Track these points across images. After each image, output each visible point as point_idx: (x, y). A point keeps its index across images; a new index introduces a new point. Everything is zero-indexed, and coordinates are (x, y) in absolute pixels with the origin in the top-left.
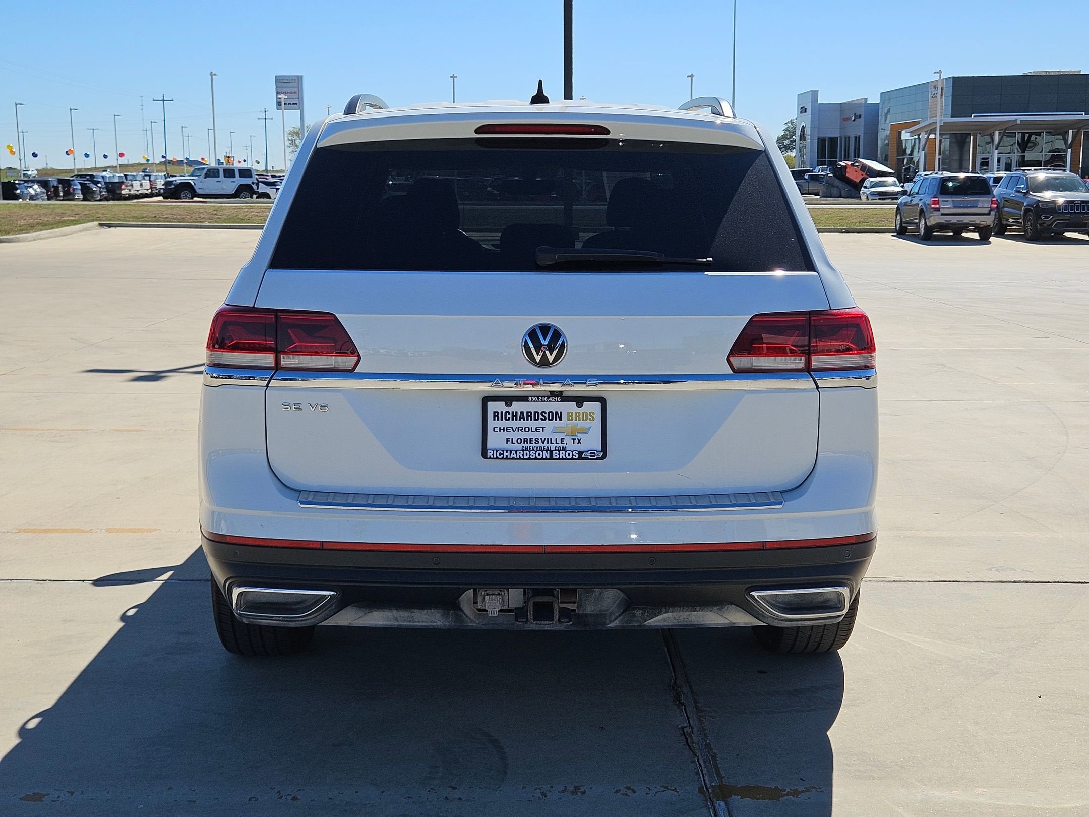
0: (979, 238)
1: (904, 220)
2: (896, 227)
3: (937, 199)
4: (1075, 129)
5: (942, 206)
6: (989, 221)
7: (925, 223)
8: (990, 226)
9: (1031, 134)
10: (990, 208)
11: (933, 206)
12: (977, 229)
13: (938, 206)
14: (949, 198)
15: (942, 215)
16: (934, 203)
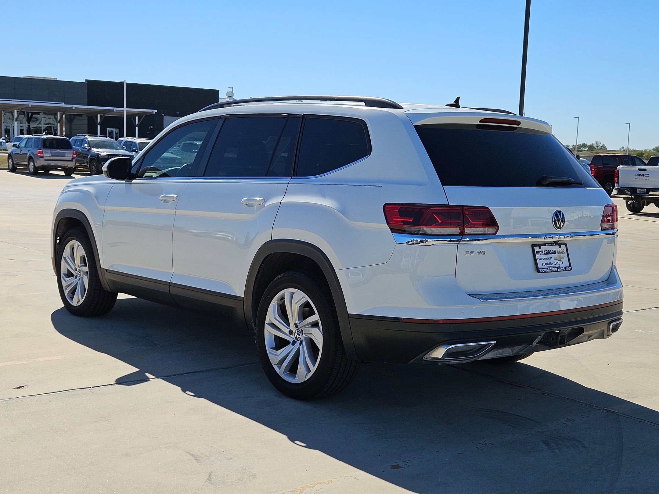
0: (65, 175)
1: (15, 162)
2: (9, 166)
3: (41, 151)
4: (61, 112)
5: (45, 155)
6: (71, 164)
7: (34, 165)
8: (72, 167)
9: (33, 113)
10: (73, 157)
11: (39, 155)
12: (64, 169)
13: (42, 155)
14: (49, 150)
15: (45, 160)
16: (40, 153)
